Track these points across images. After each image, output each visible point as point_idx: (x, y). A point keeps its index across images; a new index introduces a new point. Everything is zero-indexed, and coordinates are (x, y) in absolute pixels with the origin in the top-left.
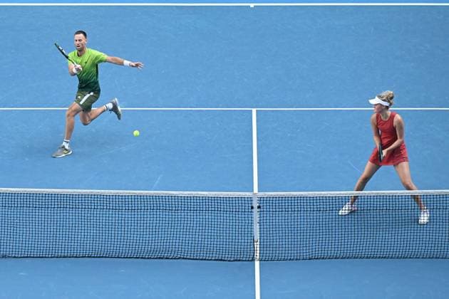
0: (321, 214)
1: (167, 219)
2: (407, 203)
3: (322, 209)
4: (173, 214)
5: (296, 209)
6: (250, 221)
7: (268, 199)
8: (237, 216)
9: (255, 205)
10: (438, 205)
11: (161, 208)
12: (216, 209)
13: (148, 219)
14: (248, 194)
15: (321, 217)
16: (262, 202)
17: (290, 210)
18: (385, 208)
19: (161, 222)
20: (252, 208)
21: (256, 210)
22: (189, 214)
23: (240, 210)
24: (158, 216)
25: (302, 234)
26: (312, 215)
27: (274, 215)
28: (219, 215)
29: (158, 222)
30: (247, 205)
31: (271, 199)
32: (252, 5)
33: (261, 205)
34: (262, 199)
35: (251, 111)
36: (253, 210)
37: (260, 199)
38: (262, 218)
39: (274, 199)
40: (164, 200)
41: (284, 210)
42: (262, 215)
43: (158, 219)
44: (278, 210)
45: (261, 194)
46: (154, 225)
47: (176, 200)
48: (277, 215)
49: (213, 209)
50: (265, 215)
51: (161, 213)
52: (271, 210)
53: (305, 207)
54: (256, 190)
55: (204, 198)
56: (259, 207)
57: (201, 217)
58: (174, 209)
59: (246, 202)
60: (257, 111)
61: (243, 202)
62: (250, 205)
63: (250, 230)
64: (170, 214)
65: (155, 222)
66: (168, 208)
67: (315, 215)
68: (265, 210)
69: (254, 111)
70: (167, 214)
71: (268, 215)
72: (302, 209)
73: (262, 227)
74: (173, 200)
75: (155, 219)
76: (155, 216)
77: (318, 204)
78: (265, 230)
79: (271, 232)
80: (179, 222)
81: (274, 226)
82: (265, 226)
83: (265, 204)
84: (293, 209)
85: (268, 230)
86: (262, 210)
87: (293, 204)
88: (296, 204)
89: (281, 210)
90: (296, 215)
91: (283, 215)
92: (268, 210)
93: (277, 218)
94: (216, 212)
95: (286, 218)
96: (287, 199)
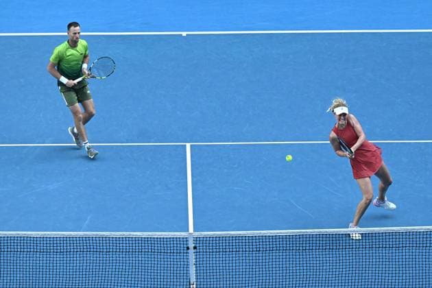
0: (261, 255)
1: (98, 262)
3: (261, 249)
4: (105, 256)
5: (234, 250)
6: (186, 263)
7: (205, 239)
8: (172, 257)
9: (191, 245)
10: (384, 243)
12: (150, 250)
13: (78, 262)
14: (183, 234)
15: (261, 258)
16: (198, 242)
17: (228, 250)
18: (328, 247)
20: (188, 248)
21: (192, 251)
22: (121, 256)
23: (175, 251)
24: (88, 258)
25: (241, 276)
26: (251, 255)
27: (211, 256)
28: (153, 256)
29: (88, 264)
30: (182, 246)
31: (208, 239)
32: (184, 34)
33: (198, 245)
34: (198, 239)
35: (185, 145)
36: (189, 251)
37: (196, 239)
38: (198, 260)
39: (211, 239)
40: (94, 242)
41: (221, 250)
42: (198, 257)
43: (88, 261)
44: (215, 250)
45: (197, 234)
46: (84, 267)
47: (108, 242)
48: (214, 256)
49: (147, 250)
50: (201, 256)
51: (92, 255)
52: (208, 250)
53: (244, 247)
54: (191, 229)
55: (136, 239)
56: (195, 248)
57: (134, 259)
58: (105, 250)
59: (182, 242)
60: (191, 145)
61: (178, 242)
62: (185, 246)
63: (185, 272)
64: (101, 256)
65: (85, 264)
66: (98, 250)
67: (254, 255)
68: (201, 250)
69: (188, 146)
70: (98, 256)
71: (205, 256)
72: (241, 250)
73: (198, 268)
74: (104, 242)
75: (85, 262)
76: (85, 259)
77: (258, 244)
78: (202, 271)
79: (208, 274)
80: (111, 264)
81: (211, 268)
82: (202, 268)
83: (201, 245)
84: (231, 250)
85: (205, 271)
86: (198, 251)
87: (231, 244)
88: (234, 244)
89: (218, 250)
90: (234, 256)
91: (221, 256)
92: (205, 251)
93: (214, 259)
94: (150, 253)
95: (224, 259)
96: (224, 239)
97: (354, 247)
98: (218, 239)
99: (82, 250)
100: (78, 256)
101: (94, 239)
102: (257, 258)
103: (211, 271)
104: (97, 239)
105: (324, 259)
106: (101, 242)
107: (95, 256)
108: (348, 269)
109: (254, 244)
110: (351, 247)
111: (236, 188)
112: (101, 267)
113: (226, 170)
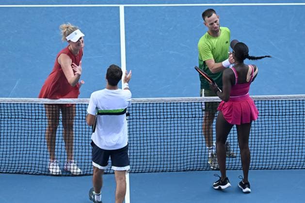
0: (197, 121)
2: (291, 108)
3: (197, 116)
4: (34, 123)
5: (169, 116)
7: (138, 105)
11: (20, 116)
12: (81, 117)
16: (131, 108)
17: (162, 117)
18: (267, 114)
19: (20, 131)
24: (16, 125)
25: (176, 143)
26: (186, 122)
27: (145, 123)
29: (16, 131)
31: (141, 105)
33: (131, 112)
35: (119, 7)
38: (131, 127)
39: (145, 105)
40: (23, 108)
41: (155, 117)
42: (131, 124)
43: (16, 128)
44: (148, 117)
46: (12, 134)
47: (37, 108)
48: (148, 123)
50: (135, 123)
51: (20, 122)
52: (141, 117)
53: (179, 113)
56: (128, 115)
58: (34, 117)
60: (125, 7)
64: (30, 123)
65: (13, 131)
66: (27, 117)
67: (190, 122)
68: (134, 117)
69: (122, 7)
70: (26, 122)
71: (138, 123)
72: (176, 116)
73: (131, 136)
74: (33, 109)
76: (13, 125)
77: (193, 110)
78: (135, 139)
79: (142, 142)
80: (40, 132)
81: (145, 135)
82: (135, 136)
83: (134, 111)
84: (166, 116)
85: (138, 139)
86: (131, 117)
87: (165, 111)
88: (169, 111)
89: (152, 117)
90: (169, 122)
91: (155, 123)
92: (138, 117)
93: (148, 126)
94: (80, 121)
95: (158, 126)
96: (158, 105)
97: (295, 113)
98: (151, 105)
99: (10, 117)
100: (6, 122)
101: (23, 105)
102: (193, 125)
103: (145, 138)
104: (26, 105)
105: (263, 126)
106: (30, 109)
107: (23, 122)
108: (288, 136)
109: (190, 110)
110: (291, 113)
111: (171, 52)
112: (30, 134)
113: (161, 34)
